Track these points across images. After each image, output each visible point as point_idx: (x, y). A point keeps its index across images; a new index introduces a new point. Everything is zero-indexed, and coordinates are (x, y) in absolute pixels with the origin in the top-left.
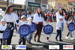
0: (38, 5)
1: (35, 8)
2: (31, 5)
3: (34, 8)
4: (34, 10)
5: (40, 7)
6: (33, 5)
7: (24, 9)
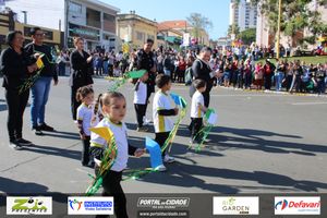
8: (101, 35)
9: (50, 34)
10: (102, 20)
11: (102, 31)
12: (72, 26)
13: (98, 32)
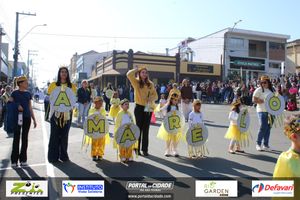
0: (256, 64)
1: (250, 73)
2: (239, 63)
3: (247, 71)
4: (247, 76)
5: (263, 68)
6: (242, 63)
7: (219, 74)
8: (266, 65)
9: (210, 68)
10: (268, 49)
11: (267, 61)
12: (232, 59)
13: (263, 62)
